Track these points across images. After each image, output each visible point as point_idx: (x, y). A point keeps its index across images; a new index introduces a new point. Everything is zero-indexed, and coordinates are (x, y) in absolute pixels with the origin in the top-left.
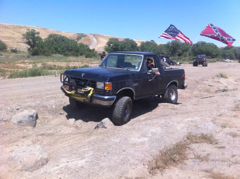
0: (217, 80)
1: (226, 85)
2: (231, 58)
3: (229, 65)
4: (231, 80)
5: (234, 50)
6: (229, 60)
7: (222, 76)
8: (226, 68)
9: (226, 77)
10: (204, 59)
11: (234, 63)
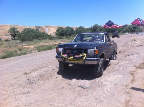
6: (127, 33)
9: (136, 41)
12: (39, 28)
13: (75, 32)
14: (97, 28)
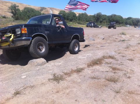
0: (120, 36)
1: (125, 38)
2: (130, 25)
3: (129, 28)
4: (128, 36)
5: (132, 20)
6: (129, 26)
7: (123, 34)
8: (126, 30)
9: (125, 35)
10: (115, 25)
11: (132, 28)
12: (44, 9)
13: (78, 18)
14: (100, 16)
